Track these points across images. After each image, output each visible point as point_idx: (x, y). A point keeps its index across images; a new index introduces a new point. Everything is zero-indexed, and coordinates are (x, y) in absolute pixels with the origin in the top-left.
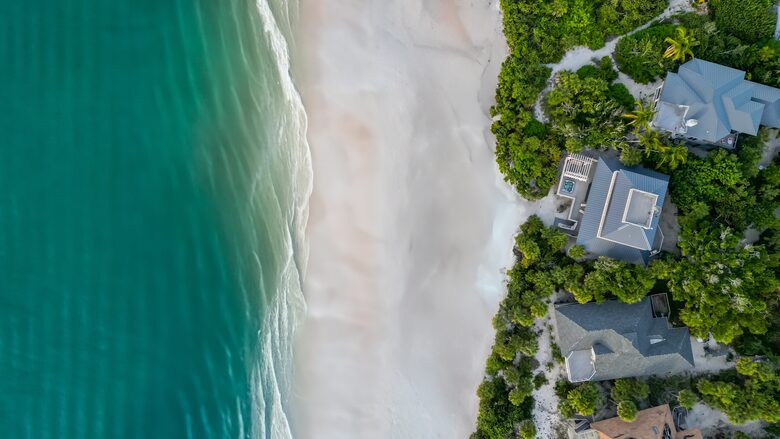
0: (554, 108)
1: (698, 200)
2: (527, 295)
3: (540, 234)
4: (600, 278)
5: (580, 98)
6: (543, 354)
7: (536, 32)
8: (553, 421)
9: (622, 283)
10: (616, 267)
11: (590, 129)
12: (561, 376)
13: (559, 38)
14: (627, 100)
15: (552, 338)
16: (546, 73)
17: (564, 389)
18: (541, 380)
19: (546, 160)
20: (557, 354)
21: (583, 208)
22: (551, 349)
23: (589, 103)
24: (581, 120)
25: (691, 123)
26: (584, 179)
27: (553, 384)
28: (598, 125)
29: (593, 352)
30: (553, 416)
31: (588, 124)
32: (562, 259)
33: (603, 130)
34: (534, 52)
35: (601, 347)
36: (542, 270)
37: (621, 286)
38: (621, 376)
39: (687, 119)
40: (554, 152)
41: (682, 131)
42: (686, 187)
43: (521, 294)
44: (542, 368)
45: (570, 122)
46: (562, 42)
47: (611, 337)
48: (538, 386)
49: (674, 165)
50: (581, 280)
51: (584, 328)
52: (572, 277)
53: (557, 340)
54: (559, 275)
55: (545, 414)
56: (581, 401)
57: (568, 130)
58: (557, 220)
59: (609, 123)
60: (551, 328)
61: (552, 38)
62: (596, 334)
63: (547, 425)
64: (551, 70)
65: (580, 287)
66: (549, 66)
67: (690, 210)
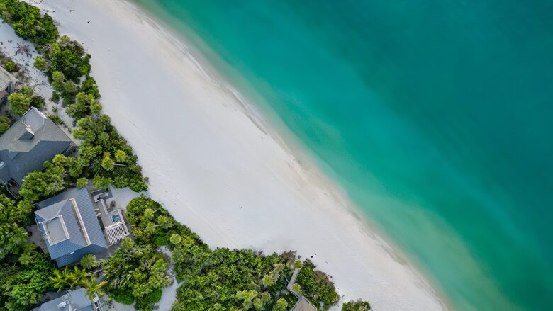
0: (157, 259)
1: (30, 264)
2: (92, 137)
3: (113, 179)
4: (55, 175)
5: (145, 276)
6: (63, 114)
7: (201, 297)
8: (33, 81)
9: (39, 182)
10: (49, 188)
11: (124, 261)
12: (46, 109)
13: (187, 305)
14: (119, 297)
15: (65, 127)
16: (179, 279)
17: (37, 103)
18: (55, 98)
19: (140, 225)
20: (56, 120)
21: (98, 212)
22: (62, 120)
23: (137, 276)
24: (135, 262)
25: (63, 304)
26: (108, 228)
27: (47, 101)
28: (122, 266)
29: (32, 133)
30: (35, 84)
31: (129, 262)
32: (88, 173)
33: (116, 265)
34: (193, 284)
35: (29, 138)
36: (95, 158)
37: (38, 179)
38: (8, 131)
39: (67, 305)
40: (138, 232)
41: (66, 296)
42: (44, 267)
43: (96, 134)
44: (59, 106)
45: (141, 257)
46: (183, 303)
47: (26, 148)
48: (54, 94)
49: (56, 272)
50: (66, 168)
51: (45, 141)
52: (74, 166)
53: (62, 127)
54: (81, 162)
55: (40, 82)
56: (19, 100)
57: (138, 251)
58: (111, 196)
59: (115, 271)
60: (70, 131)
61: (189, 301)
62: (36, 142)
63: (34, 78)
64: (178, 283)
65: (64, 163)
66: (181, 284)
67: (32, 255)
